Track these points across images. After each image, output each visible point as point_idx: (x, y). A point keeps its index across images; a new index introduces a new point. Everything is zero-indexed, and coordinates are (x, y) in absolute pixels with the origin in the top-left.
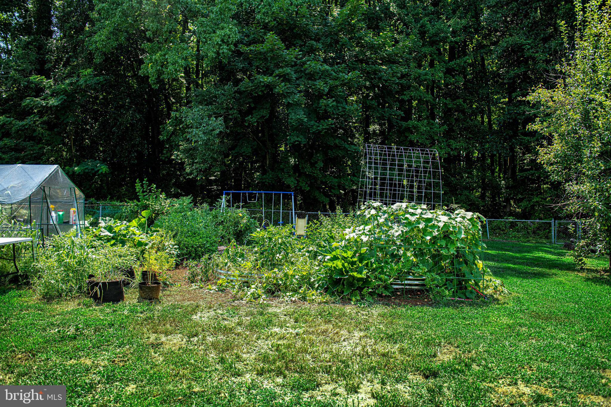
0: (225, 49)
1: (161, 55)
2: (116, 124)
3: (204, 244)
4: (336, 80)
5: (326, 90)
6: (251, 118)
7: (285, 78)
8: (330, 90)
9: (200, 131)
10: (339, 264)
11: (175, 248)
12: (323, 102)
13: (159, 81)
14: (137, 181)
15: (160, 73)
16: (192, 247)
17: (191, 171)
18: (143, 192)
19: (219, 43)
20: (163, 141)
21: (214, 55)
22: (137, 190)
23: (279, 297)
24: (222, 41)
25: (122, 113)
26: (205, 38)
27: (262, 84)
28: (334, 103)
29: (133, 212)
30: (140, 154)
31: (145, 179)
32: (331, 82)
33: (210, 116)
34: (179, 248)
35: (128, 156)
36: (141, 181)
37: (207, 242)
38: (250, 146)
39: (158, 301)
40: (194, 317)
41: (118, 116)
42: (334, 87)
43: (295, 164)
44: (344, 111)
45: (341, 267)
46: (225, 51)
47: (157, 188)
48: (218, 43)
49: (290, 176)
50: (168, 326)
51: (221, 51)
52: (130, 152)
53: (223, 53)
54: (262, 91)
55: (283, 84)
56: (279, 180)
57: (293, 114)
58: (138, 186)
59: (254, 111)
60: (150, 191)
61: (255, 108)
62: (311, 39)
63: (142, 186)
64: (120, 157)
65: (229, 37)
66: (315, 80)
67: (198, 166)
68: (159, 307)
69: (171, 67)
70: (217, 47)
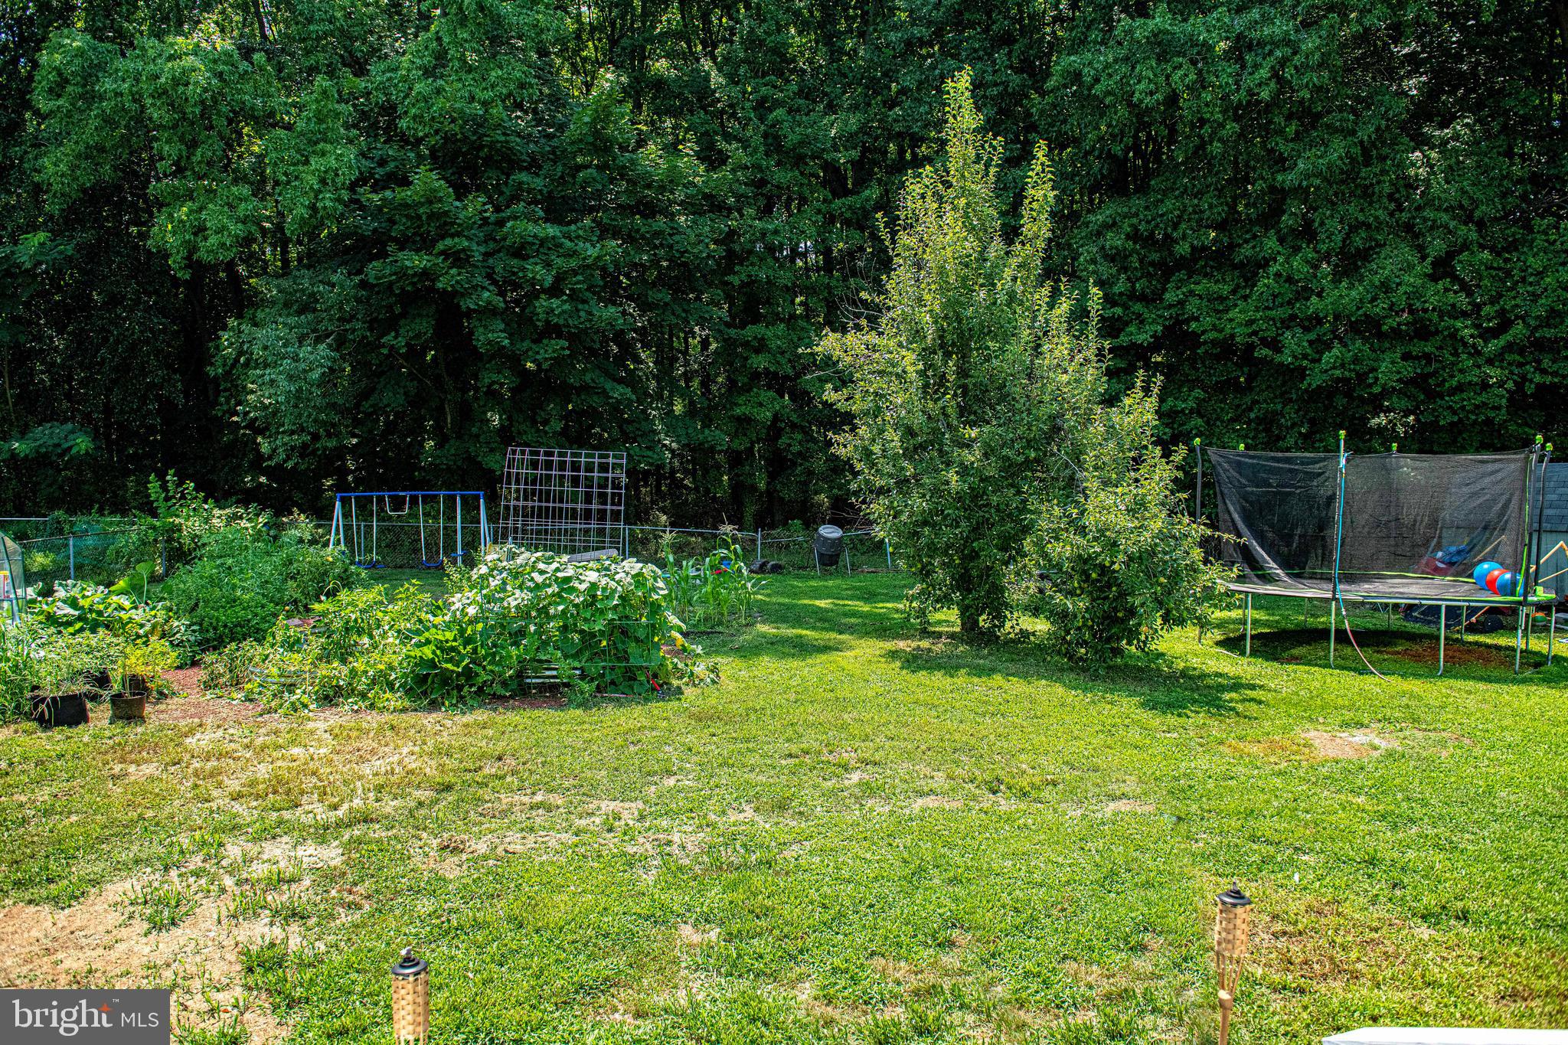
0: (327, 200)
1: (191, 211)
2: (106, 340)
3: (249, 621)
4: (571, 256)
5: (549, 281)
6: (396, 338)
7: (458, 259)
8: (559, 279)
9: (280, 373)
10: (428, 652)
11: (194, 631)
12: (542, 303)
13: (191, 263)
14: (152, 477)
15: (192, 249)
16: (225, 626)
17: (274, 450)
18: (167, 499)
19: (316, 187)
20: (216, 377)
21: (305, 213)
22: (153, 497)
23: (337, 705)
24: (323, 181)
25: (119, 316)
26: (286, 174)
27: (410, 272)
28: (566, 307)
29: (144, 544)
30: (167, 407)
31: (171, 472)
32: (559, 261)
33: (301, 340)
34: (201, 631)
35: (139, 409)
36: (161, 476)
37: (256, 615)
38: (402, 391)
39: (141, 719)
40: (188, 740)
41: (111, 322)
42: (566, 272)
43: (502, 425)
44: (591, 321)
45: (431, 656)
46: (329, 204)
47: (197, 489)
48: (311, 188)
49: (492, 450)
50: (144, 754)
51: (319, 205)
52: (144, 400)
53: (325, 208)
54: (414, 284)
55: (454, 271)
56: (471, 460)
57: (481, 330)
58: (154, 487)
59: (402, 322)
60: (183, 497)
61: (404, 315)
62: (521, 169)
63: (164, 487)
64: (122, 412)
65: (337, 175)
66: (525, 258)
67: (286, 439)
68: (140, 730)
69: (213, 240)
70: (312, 195)
